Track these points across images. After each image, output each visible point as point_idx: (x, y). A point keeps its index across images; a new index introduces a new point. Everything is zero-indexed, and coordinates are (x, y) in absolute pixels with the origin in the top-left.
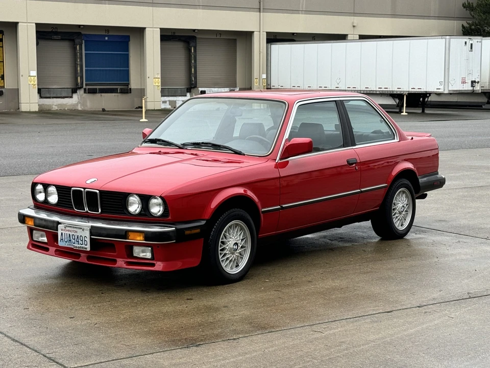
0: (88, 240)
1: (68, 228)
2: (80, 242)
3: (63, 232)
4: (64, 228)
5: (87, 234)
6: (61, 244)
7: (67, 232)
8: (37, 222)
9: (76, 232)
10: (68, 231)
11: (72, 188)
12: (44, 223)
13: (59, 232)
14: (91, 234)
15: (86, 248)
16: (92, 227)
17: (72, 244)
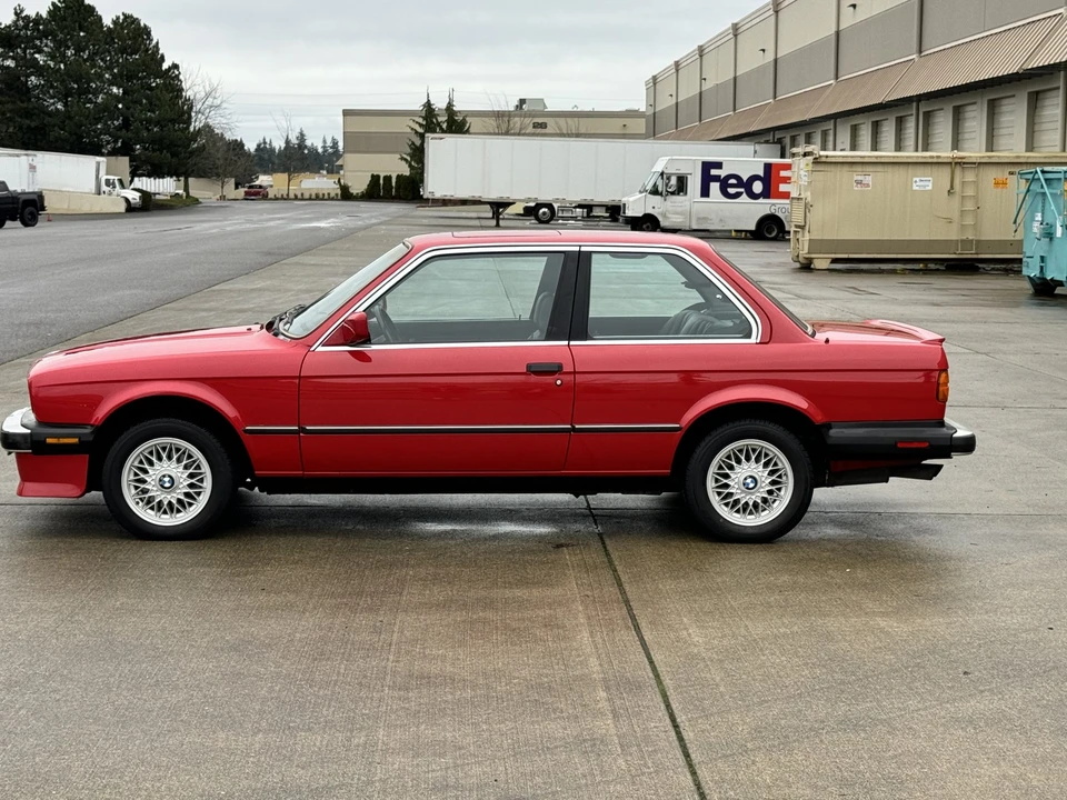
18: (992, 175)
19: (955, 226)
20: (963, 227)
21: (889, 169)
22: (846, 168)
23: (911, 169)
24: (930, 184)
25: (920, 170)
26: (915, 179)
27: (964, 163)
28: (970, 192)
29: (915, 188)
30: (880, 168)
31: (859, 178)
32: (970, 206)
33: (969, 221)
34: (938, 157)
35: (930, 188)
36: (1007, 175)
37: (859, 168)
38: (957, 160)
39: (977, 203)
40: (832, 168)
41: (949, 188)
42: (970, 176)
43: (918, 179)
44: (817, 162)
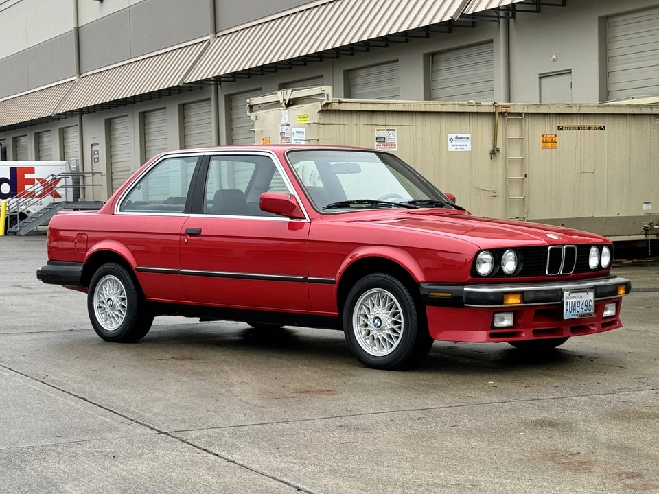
0: (592, 303)
1: (573, 295)
2: (585, 308)
3: (568, 300)
4: (568, 296)
5: (591, 296)
6: (566, 316)
7: (572, 300)
8: (531, 296)
9: (581, 297)
10: (574, 297)
11: (549, 248)
12: (543, 295)
13: (565, 301)
14: (596, 296)
15: (591, 315)
16: (595, 287)
17: (577, 313)
18: (540, 129)
19: (499, 201)
20: (508, 202)
21: (418, 121)
22: (363, 120)
23: (445, 123)
24: (469, 143)
25: (456, 122)
26: (450, 136)
27: (510, 114)
28: (515, 153)
29: (451, 149)
30: (406, 121)
31: (382, 134)
32: (515, 173)
33: (515, 193)
34: (478, 105)
35: (468, 148)
36: (555, 131)
37: (380, 120)
38: (500, 110)
39: (522, 169)
40: (344, 120)
41: (490, 147)
42: (514, 131)
43: (453, 136)
44: (326, 110)
